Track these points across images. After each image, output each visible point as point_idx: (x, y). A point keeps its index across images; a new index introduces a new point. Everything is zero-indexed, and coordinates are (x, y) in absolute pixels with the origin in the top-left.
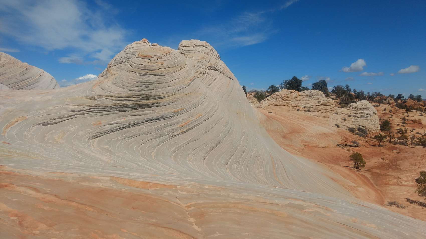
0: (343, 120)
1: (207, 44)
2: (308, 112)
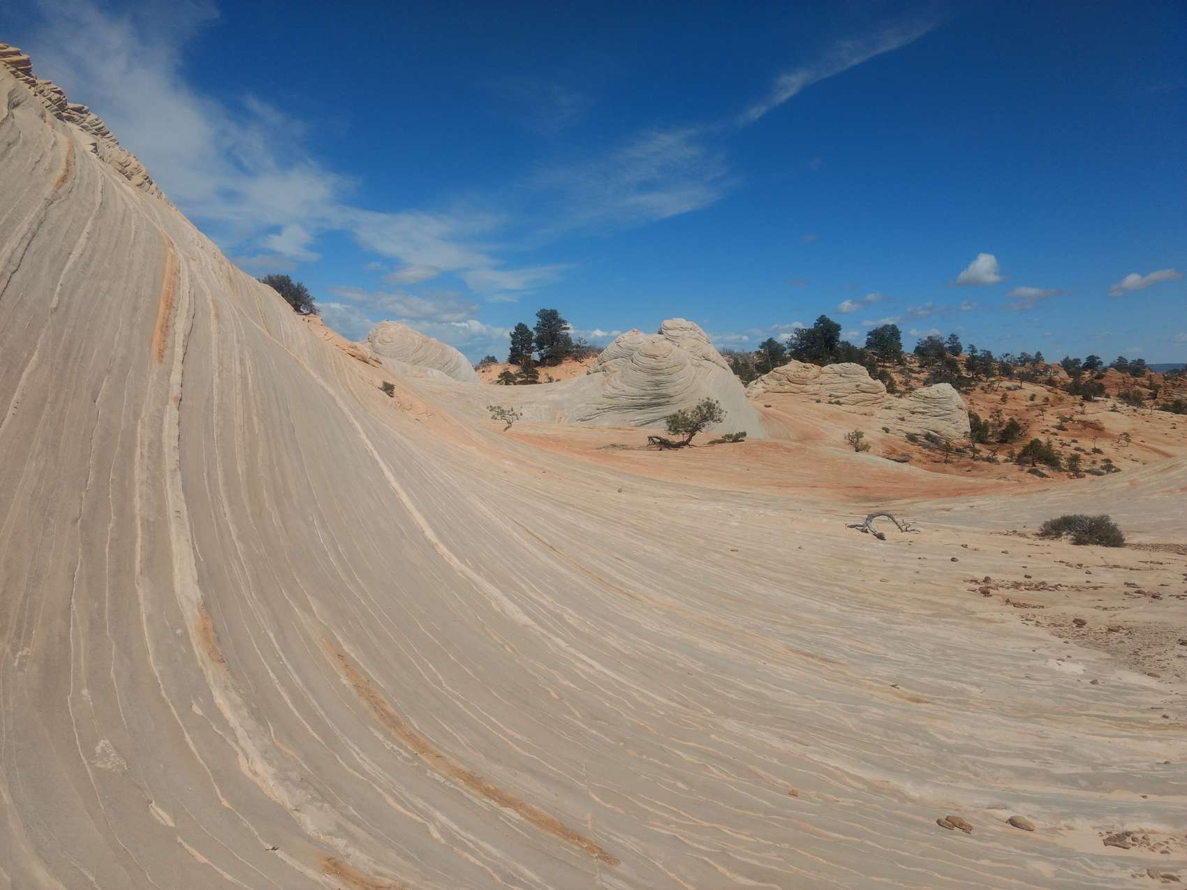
0: (899, 419)
1: (696, 325)
2: (835, 405)
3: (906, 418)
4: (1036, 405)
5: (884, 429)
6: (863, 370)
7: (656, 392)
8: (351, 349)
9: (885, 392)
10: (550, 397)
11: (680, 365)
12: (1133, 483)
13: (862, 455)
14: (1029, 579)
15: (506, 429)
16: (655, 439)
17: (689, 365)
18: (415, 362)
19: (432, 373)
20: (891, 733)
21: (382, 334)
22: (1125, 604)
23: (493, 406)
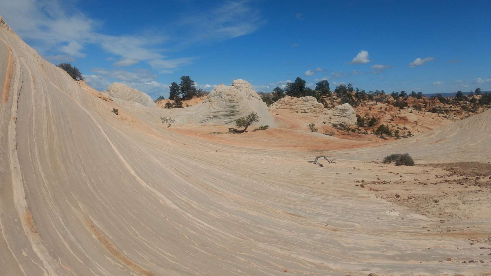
0: (330, 118)
1: (247, 82)
2: (304, 113)
3: (332, 118)
4: (383, 111)
5: (323, 122)
6: (315, 99)
7: (232, 110)
8: (99, 95)
9: (323, 108)
10: (187, 113)
11: (241, 99)
12: (417, 141)
13: (314, 133)
14: (378, 180)
15: (169, 127)
16: (231, 129)
17: (245, 99)
18: (129, 100)
19: (136, 104)
20: (325, 244)
21: (113, 88)
22: (414, 188)
23: (162, 117)
